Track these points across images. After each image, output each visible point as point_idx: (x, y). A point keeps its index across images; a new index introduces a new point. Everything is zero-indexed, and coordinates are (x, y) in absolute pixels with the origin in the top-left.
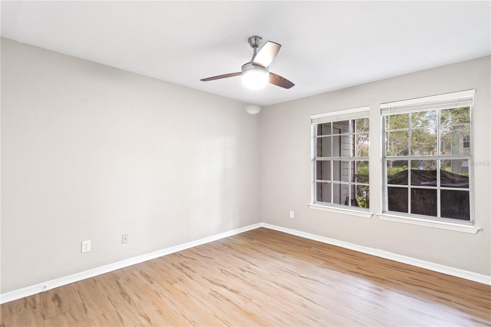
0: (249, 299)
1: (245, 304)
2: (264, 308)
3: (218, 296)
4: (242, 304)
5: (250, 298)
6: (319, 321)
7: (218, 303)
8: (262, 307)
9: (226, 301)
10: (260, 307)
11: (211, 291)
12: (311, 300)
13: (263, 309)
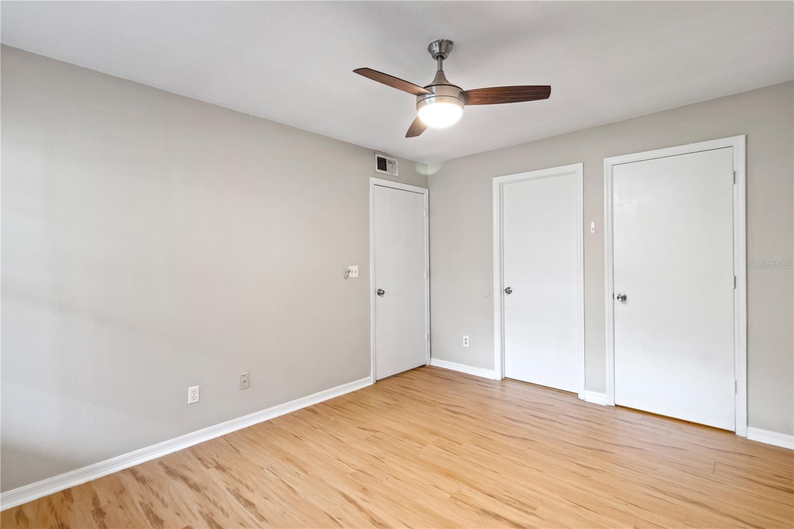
0: (457, 499)
1: (461, 489)
2: (428, 484)
3: (516, 503)
4: (465, 490)
5: (453, 500)
6: (355, 470)
7: (505, 491)
8: (433, 486)
9: (495, 493)
10: (435, 486)
11: (535, 512)
12: (348, 500)
13: (431, 483)
